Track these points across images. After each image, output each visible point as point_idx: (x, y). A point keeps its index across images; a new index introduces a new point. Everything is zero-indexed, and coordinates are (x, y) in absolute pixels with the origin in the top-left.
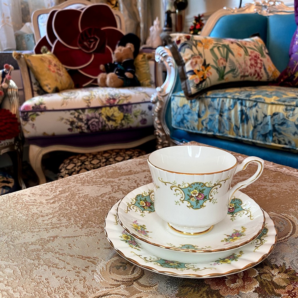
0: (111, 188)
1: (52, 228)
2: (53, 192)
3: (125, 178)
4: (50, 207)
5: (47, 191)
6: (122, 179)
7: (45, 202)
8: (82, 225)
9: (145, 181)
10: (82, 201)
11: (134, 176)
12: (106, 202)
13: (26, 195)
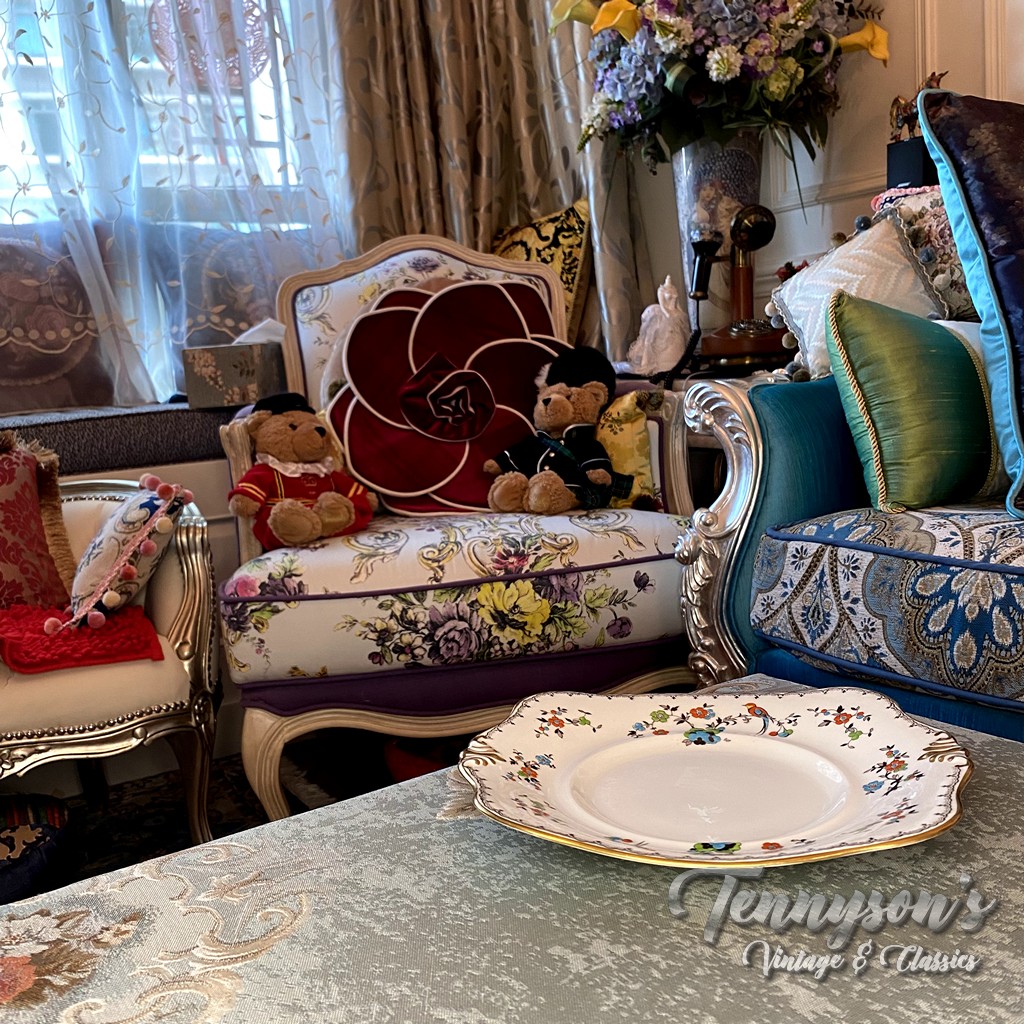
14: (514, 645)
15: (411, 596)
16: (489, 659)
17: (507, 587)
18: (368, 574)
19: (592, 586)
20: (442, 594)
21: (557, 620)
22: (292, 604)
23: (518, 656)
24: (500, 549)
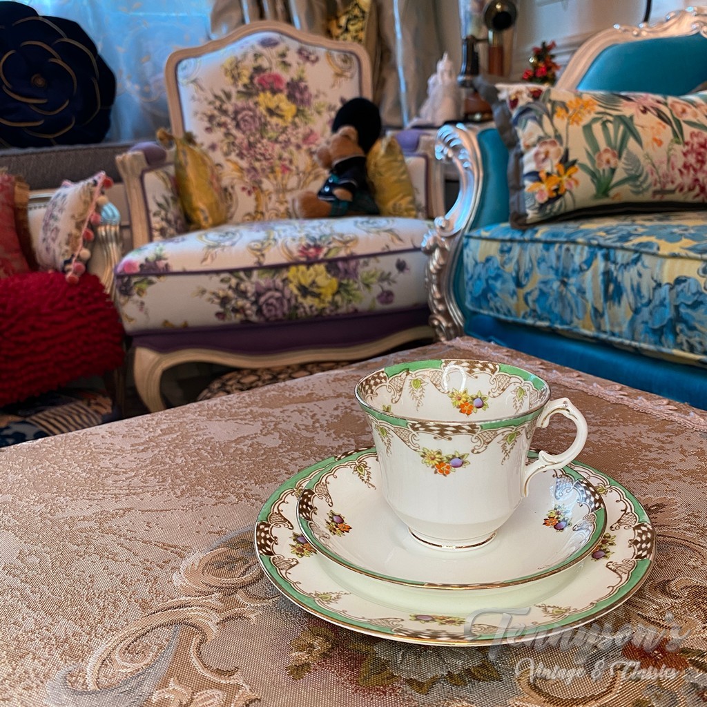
0: (261, 427)
1: (127, 495)
2: (150, 432)
3: (296, 409)
4: (135, 458)
5: (139, 428)
6: (288, 410)
7: (128, 448)
8: (183, 492)
9: (331, 417)
10: (198, 449)
11: (315, 405)
12: (242, 453)
13: (99, 434)
14: (314, 309)
15: (242, 274)
16: (297, 318)
17: (308, 268)
18: (213, 259)
19: (366, 269)
20: (263, 274)
21: (343, 292)
22: (162, 279)
23: (317, 316)
24: (304, 243)
